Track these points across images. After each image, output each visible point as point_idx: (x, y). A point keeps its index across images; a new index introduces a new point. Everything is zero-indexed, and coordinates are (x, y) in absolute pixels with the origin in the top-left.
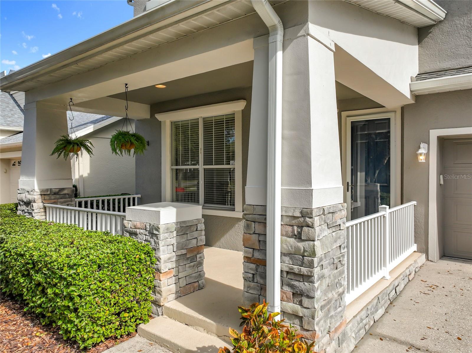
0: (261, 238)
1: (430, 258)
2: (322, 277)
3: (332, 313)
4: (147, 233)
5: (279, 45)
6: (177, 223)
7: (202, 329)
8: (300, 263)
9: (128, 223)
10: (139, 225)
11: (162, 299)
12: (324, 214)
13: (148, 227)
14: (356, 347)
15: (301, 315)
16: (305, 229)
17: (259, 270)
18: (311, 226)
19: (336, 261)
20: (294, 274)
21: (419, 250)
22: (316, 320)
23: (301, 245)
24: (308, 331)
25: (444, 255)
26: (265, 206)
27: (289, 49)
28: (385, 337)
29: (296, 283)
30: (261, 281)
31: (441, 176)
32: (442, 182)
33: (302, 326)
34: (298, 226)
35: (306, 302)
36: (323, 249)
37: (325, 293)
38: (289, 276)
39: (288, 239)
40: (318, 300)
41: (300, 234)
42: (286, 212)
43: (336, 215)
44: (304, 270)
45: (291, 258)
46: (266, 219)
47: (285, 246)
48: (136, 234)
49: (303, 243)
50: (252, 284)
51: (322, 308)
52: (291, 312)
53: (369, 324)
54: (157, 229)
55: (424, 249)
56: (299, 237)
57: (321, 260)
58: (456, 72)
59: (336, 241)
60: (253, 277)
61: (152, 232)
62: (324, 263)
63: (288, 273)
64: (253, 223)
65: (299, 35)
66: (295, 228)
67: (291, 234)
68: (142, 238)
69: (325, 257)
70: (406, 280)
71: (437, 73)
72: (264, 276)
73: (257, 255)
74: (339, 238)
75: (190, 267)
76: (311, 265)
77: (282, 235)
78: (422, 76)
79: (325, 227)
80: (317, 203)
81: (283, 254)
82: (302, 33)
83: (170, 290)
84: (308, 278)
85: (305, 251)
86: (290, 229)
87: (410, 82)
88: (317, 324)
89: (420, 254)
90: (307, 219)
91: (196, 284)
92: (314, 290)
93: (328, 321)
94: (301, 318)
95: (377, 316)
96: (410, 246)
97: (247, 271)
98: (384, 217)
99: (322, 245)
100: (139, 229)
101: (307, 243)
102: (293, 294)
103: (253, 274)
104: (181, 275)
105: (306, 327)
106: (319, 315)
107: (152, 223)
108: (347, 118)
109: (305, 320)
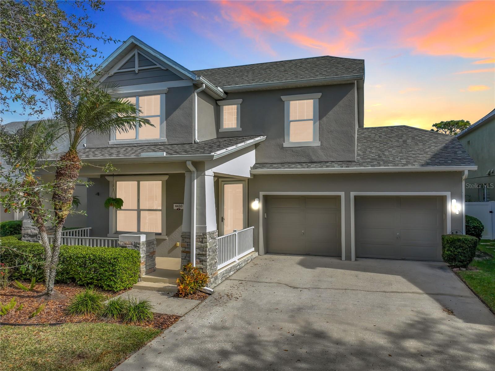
0: (188, 244)
1: (260, 254)
2: (209, 255)
3: (213, 268)
4: (133, 246)
5: (195, 177)
6: (146, 241)
7: (161, 282)
8: (202, 251)
9: (121, 243)
10: (127, 243)
11: (141, 274)
12: (210, 234)
13: (133, 243)
14: (221, 282)
15: (202, 268)
16: (204, 239)
17: (187, 255)
18: (206, 238)
19: (214, 250)
20: (200, 254)
21: (256, 251)
22: (208, 268)
23: (203, 245)
24: (205, 272)
25: (267, 252)
26: (190, 233)
27: (198, 179)
28: (232, 279)
29: (201, 258)
30: (188, 259)
31: (265, 214)
32: (266, 217)
33: (203, 272)
34: (202, 239)
35: (204, 263)
36: (210, 246)
37: (210, 260)
38: (198, 256)
39: (198, 243)
40: (208, 262)
41: (202, 241)
42: (197, 234)
43: (214, 234)
44: (204, 253)
45: (199, 249)
46: (190, 237)
47: (197, 246)
48: (126, 247)
49: (203, 244)
50: (185, 260)
51: (209, 265)
52: (199, 268)
53: (227, 277)
54: (139, 244)
55: (257, 250)
56: (202, 242)
57: (209, 249)
58: (269, 166)
59: (214, 244)
60: (185, 258)
61: (136, 245)
62: (210, 250)
63: (198, 254)
64: (185, 239)
65: (202, 175)
66: (201, 239)
67: (199, 241)
68: (130, 248)
69: (210, 249)
70: (246, 263)
71: (262, 164)
72: (190, 257)
73: (187, 250)
74: (215, 242)
75: (151, 261)
76: (206, 251)
77: (196, 242)
78: (254, 167)
79: (210, 238)
80: (208, 230)
81: (196, 248)
82: (203, 174)
83: (144, 271)
84: (205, 255)
85: (204, 246)
86: (199, 240)
87: (250, 170)
88: (208, 270)
89: (255, 252)
90: (205, 236)
91: (153, 269)
92: (207, 259)
93: (211, 271)
94: (202, 269)
95: (230, 274)
96: (249, 248)
97: (182, 256)
98: (235, 235)
99: (209, 244)
100: (128, 244)
101: (204, 244)
102: (200, 261)
103: (185, 257)
104: (147, 264)
105: (204, 271)
106: (208, 267)
107: (136, 242)
108: (222, 182)
109: (204, 269)
